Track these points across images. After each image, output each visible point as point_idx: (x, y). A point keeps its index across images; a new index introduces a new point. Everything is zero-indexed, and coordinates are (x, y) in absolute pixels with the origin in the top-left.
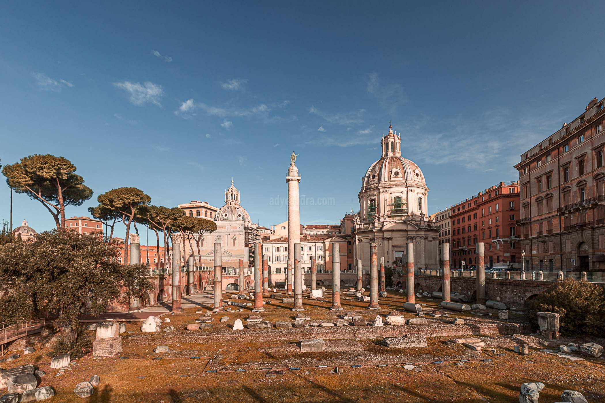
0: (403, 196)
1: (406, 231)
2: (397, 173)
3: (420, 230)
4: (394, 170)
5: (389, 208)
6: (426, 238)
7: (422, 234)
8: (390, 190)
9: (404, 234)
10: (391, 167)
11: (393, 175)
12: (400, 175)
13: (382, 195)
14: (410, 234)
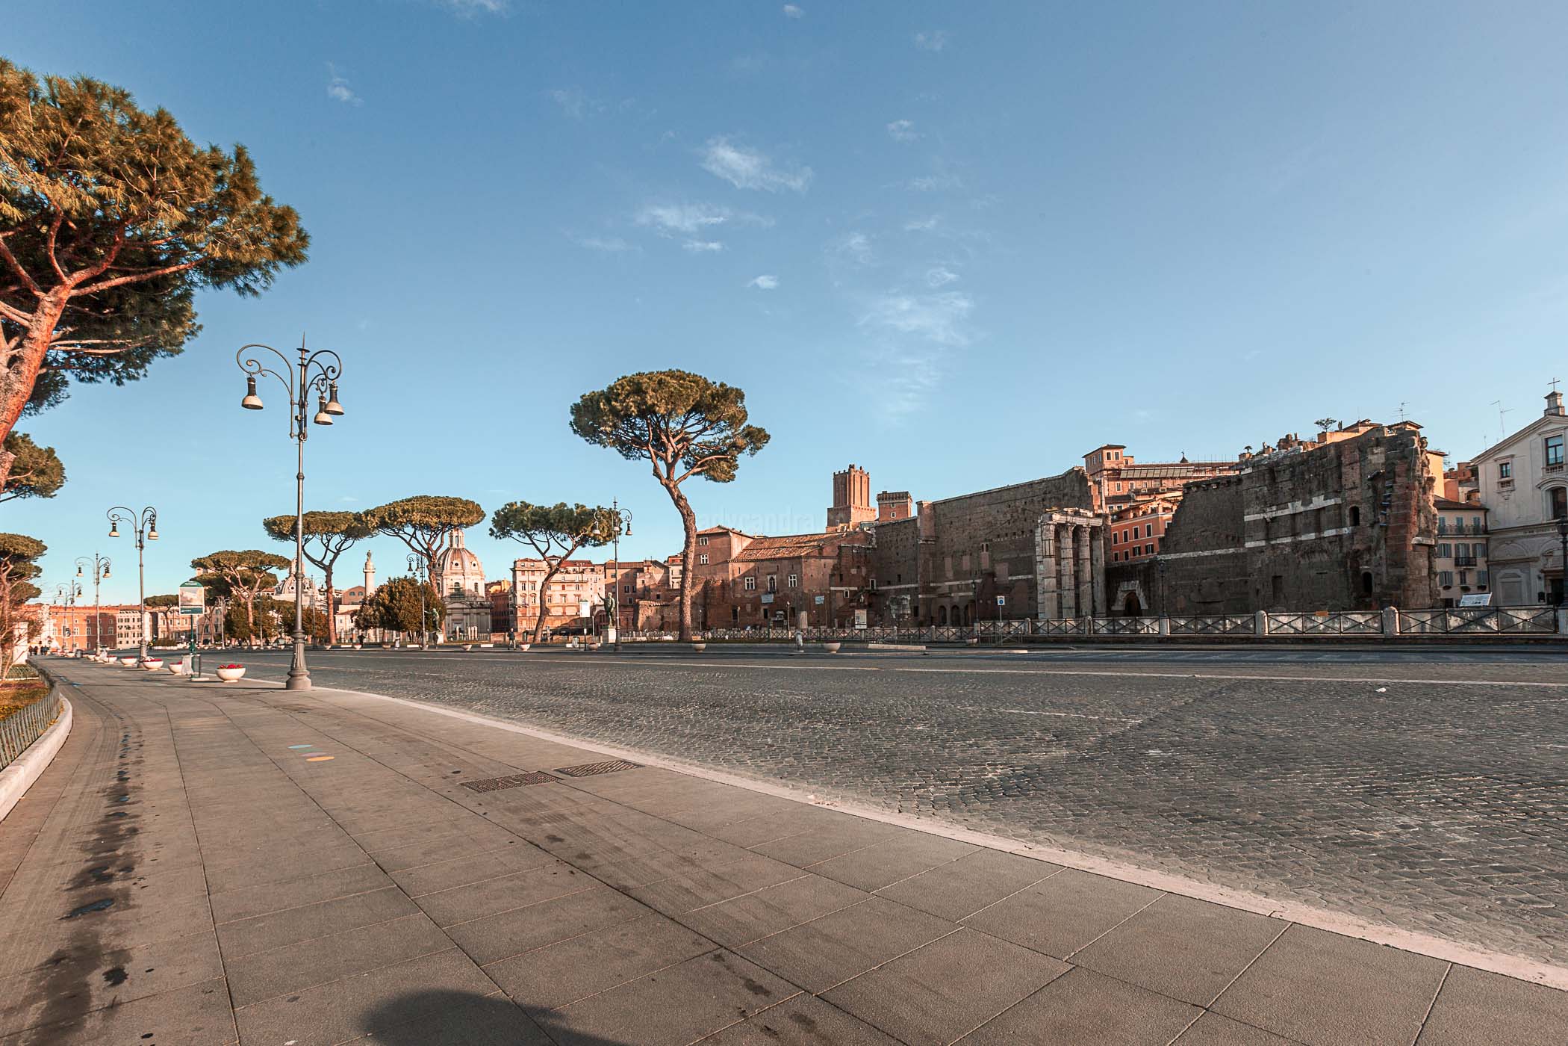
0: (461, 583)
1: (463, 609)
2: (457, 564)
3: (472, 608)
4: (455, 562)
5: (450, 591)
6: (478, 614)
7: (475, 610)
8: (451, 577)
9: (461, 611)
10: (453, 558)
11: (454, 565)
12: (460, 566)
13: (445, 581)
14: (466, 611)
